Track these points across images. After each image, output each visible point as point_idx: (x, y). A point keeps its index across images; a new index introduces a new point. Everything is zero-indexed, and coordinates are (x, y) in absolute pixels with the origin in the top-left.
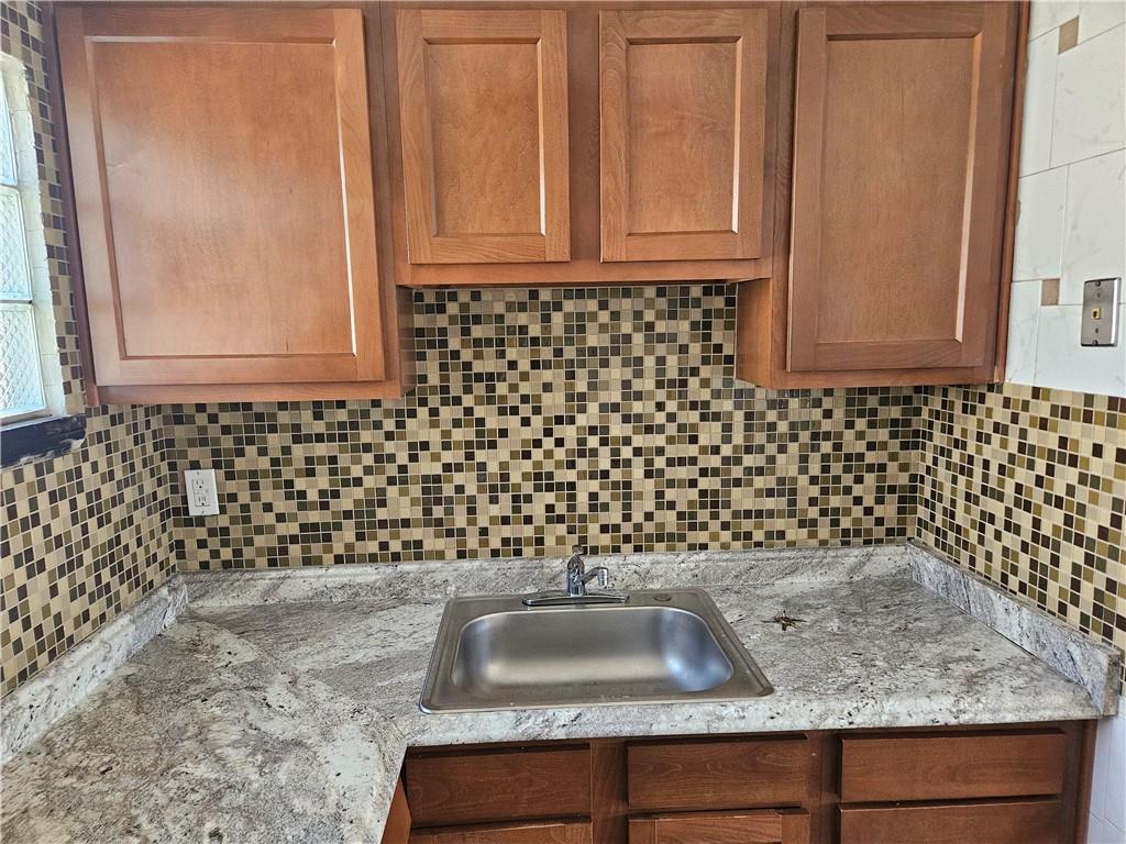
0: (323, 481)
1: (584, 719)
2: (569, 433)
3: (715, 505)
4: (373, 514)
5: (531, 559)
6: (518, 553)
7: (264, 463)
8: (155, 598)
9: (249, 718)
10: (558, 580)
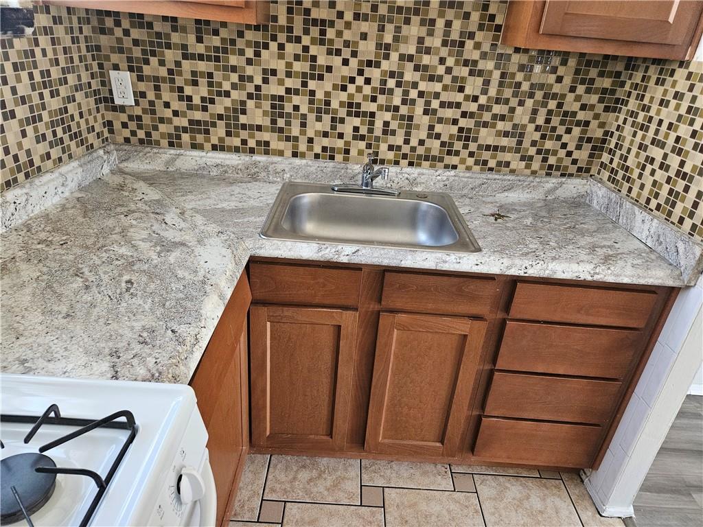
0: (203, 90)
1: (360, 253)
2: (374, 74)
3: (467, 139)
4: (237, 119)
5: (340, 163)
6: (332, 158)
7: (163, 72)
8: (95, 155)
9: (153, 228)
10: (356, 178)
